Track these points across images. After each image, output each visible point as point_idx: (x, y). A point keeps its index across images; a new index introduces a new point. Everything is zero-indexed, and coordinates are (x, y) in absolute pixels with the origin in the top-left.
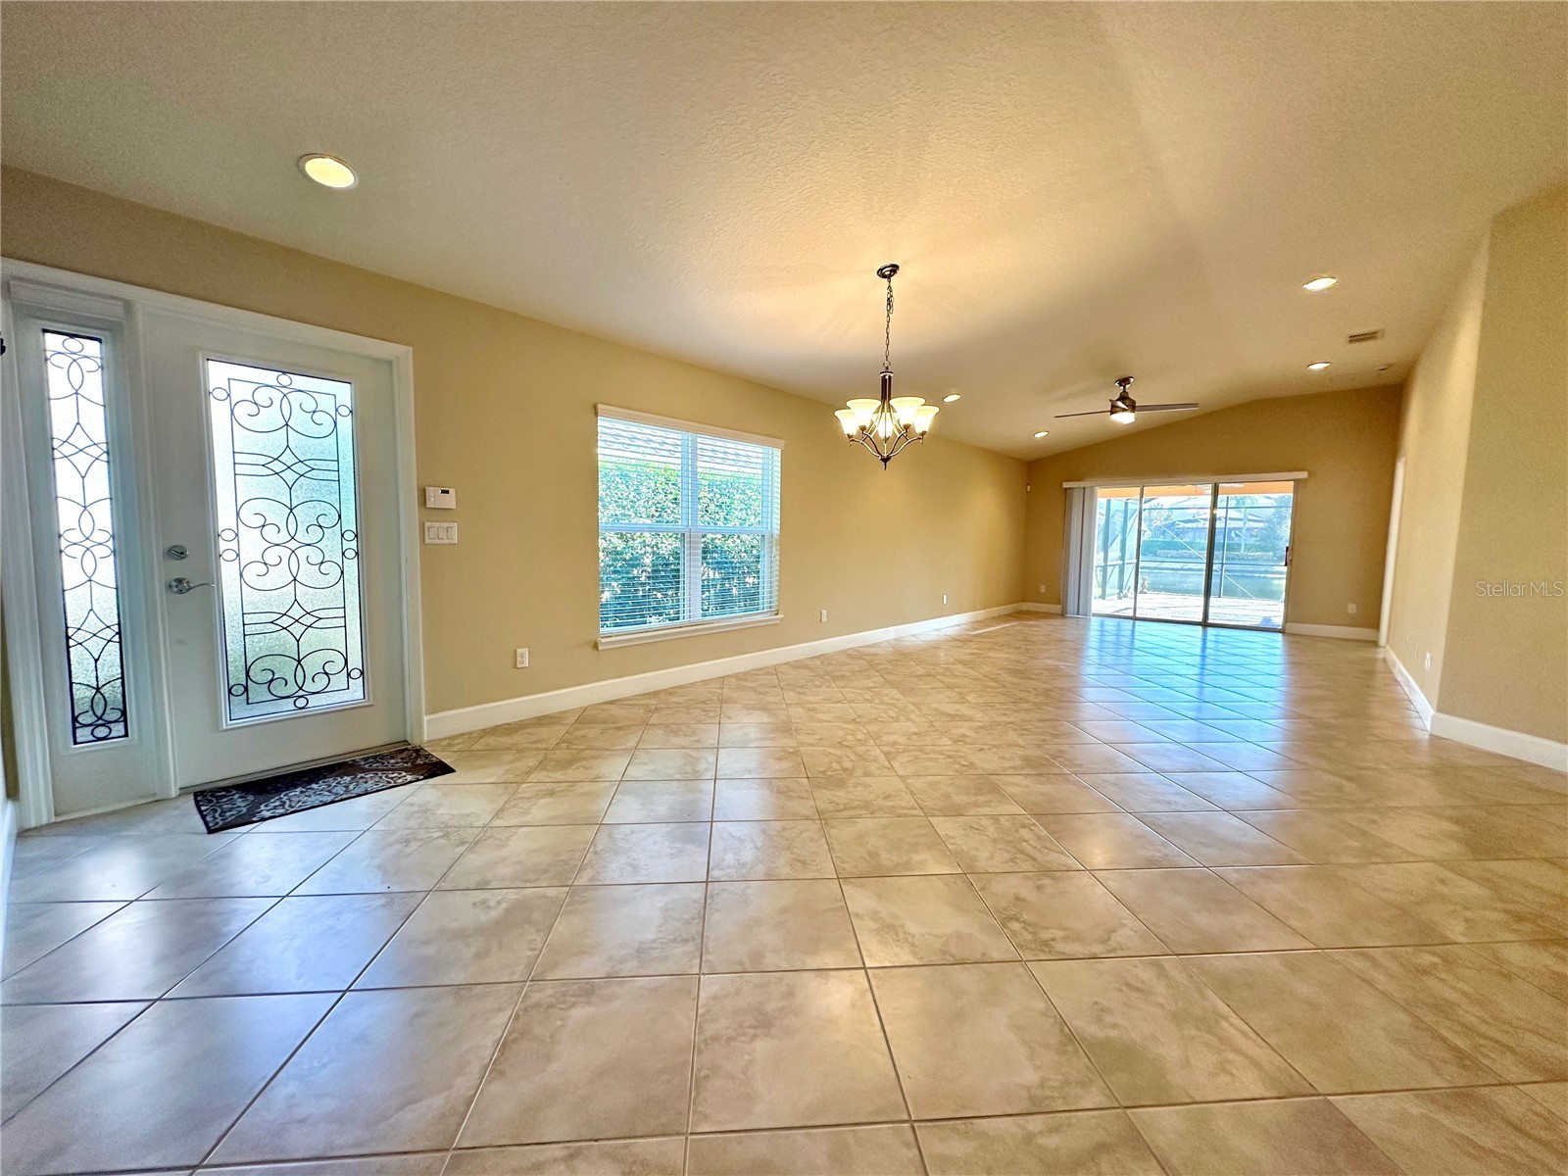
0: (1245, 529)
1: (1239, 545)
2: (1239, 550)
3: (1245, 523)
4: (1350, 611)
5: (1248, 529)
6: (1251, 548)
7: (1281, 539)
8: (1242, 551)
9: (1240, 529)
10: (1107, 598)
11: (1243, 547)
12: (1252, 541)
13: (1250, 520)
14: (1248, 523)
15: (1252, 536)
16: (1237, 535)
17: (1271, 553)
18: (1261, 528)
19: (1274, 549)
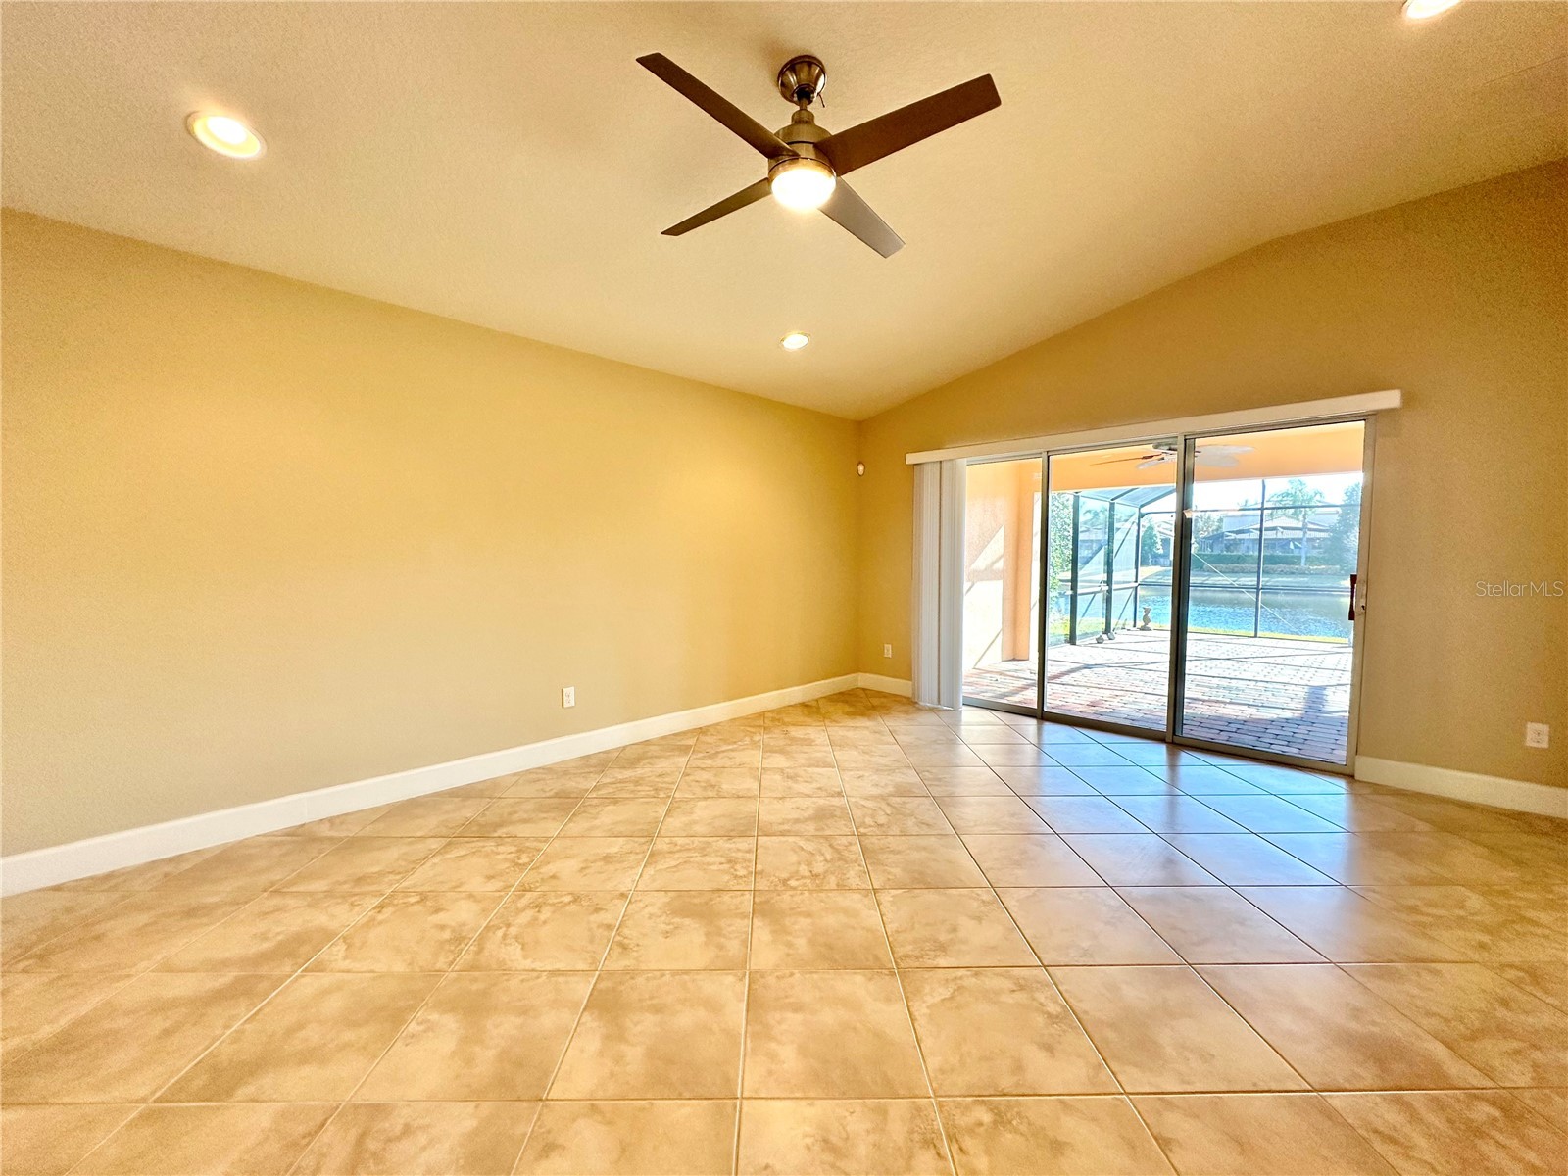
0: (1305, 539)
1: (1299, 558)
2: (1299, 564)
3: (1305, 533)
4: (1530, 742)
5: (1309, 540)
6: (1312, 562)
7: (1349, 550)
8: (1303, 564)
9: (1300, 540)
10: (1078, 642)
11: (1303, 560)
12: (1315, 553)
13: (1310, 530)
14: (1309, 533)
15: (1314, 547)
16: (1296, 547)
17: (1338, 567)
18: (1324, 539)
19: (1340, 561)
